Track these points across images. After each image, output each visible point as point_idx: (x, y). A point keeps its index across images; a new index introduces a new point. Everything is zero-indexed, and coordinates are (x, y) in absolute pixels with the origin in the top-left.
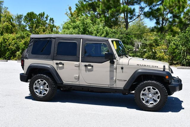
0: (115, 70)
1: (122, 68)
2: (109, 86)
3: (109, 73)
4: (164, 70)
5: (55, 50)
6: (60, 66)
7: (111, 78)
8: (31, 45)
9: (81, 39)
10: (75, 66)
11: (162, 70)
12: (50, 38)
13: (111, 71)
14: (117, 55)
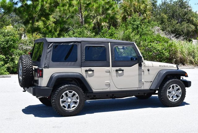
0: (143, 73)
1: (148, 70)
2: (138, 89)
3: (138, 76)
4: (178, 69)
5: (82, 55)
6: (90, 72)
7: (140, 81)
8: (50, 51)
9: (109, 42)
10: (106, 72)
11: (177, 69)
12: (75, 42)
13: (140, 75)
14: (143, 59)
